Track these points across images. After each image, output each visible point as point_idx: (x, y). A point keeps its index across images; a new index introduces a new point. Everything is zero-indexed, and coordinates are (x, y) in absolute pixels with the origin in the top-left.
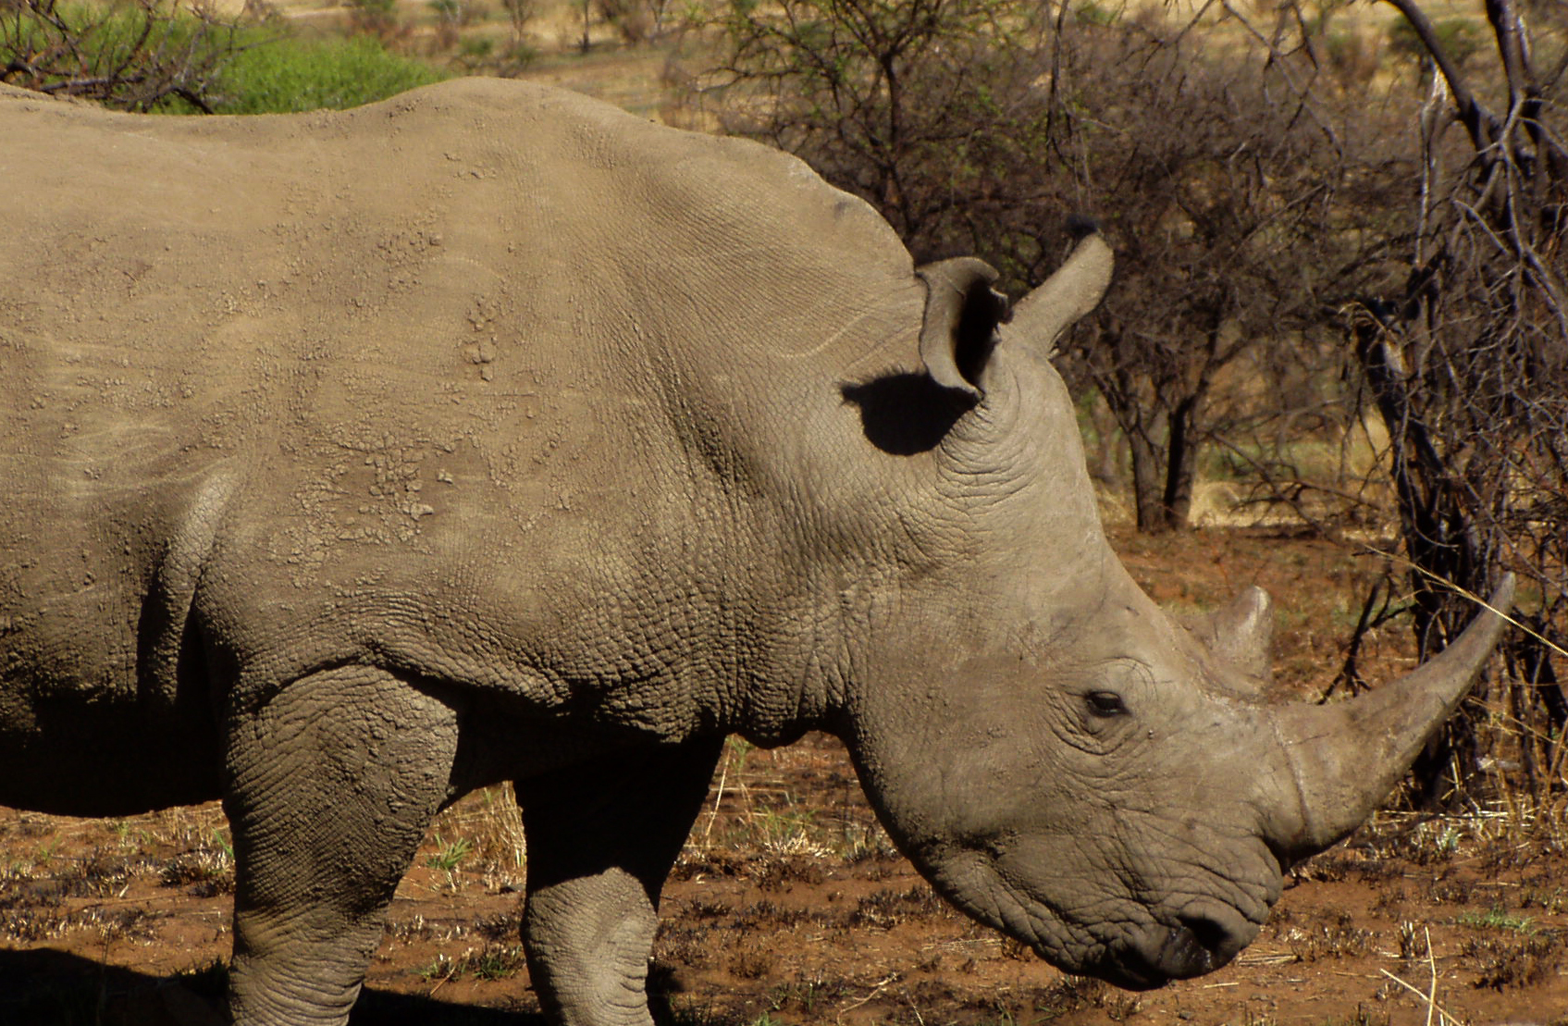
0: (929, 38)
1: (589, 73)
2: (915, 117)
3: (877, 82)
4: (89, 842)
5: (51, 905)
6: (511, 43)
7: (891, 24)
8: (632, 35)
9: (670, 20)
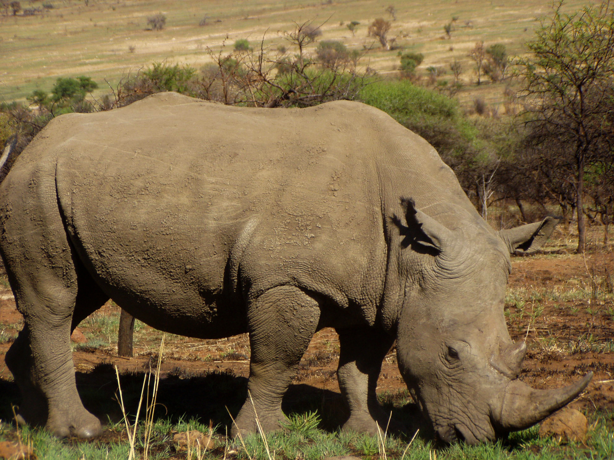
0: (593, 80)
1: (480, 91)
2: (589, 106)
3: (576, 94)
4: (317, 349)
5: (306, 369)
6: (454, 82)
7: (581, 75)
8: (494, 79)
9: (507, 74)
